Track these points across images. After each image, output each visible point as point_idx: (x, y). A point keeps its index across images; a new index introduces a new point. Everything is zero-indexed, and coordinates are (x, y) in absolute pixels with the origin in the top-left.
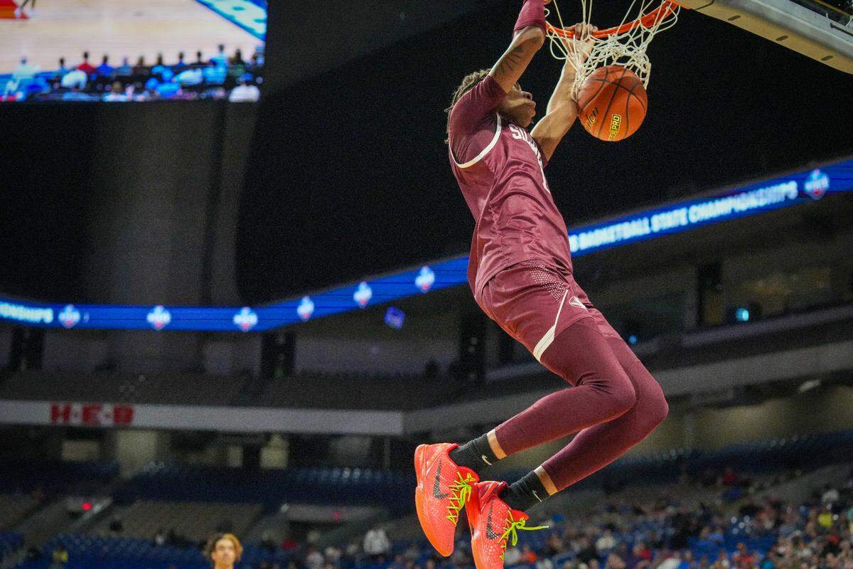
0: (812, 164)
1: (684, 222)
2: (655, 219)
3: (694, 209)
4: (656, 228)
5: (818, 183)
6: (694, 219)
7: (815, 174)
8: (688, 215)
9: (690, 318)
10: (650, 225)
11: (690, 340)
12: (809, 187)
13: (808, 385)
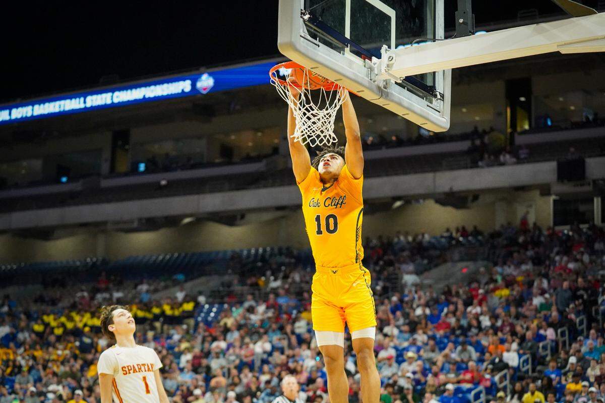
0: (202, 69)
1: (109, 102)
2: (89, 98)
3: (117, 94)
4: (89, 105)
5: (206, 82)
6: (116, 101)
7: (205, 77)
8: (112, 97)
9: (105, 167)
10: (85, 102)
11: (105, 183)
12: (199, 85)
13: (187, 220)
